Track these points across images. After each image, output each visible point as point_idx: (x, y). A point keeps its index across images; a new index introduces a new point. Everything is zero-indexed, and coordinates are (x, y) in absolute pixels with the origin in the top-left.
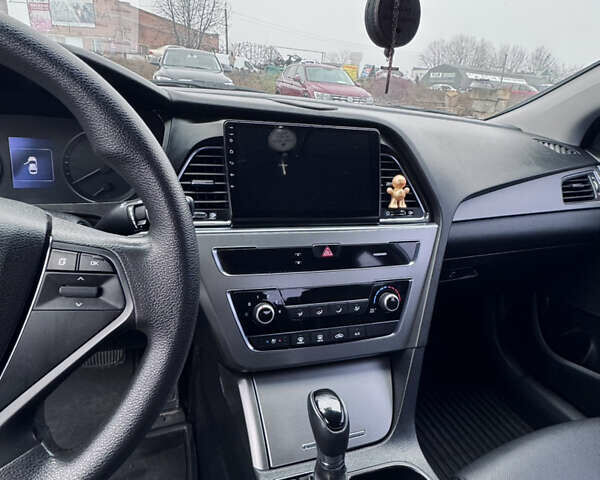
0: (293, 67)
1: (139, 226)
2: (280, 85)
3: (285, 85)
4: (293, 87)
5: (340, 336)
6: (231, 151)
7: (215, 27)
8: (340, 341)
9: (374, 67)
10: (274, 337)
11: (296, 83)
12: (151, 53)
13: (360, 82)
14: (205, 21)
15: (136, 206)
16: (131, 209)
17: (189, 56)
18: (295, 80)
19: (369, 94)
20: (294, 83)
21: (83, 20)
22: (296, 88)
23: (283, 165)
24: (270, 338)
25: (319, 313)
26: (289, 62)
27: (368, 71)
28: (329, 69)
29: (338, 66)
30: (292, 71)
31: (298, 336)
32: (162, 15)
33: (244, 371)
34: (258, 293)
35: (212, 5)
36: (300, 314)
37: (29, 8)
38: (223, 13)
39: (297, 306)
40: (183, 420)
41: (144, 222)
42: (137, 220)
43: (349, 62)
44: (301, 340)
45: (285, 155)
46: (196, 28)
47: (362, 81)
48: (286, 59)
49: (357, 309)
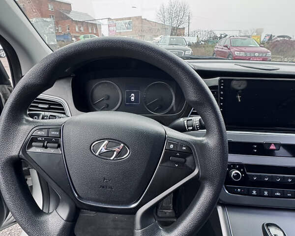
0: (223, 40)
1: (189, 130)
2: (216, 49)
3: (218, 49)
4: (223, 50)
5: (278, 194)
6: (222, 93)
7: (183, 25)
8: (278, 197)
9: (271, 35)
10: (239, 188)
11: (226, 48)
12: (154, 40)
13: (262, 44)
14: (179, 22)
15: (188, 120)
16: (185, 122)
17: (172, 39)
18: (224, 46)
19: (269, 51)
20: (224, 48)
21: (128, 29)
22: (225, 50)
23: (239, 97)
24: (237, 188)
25: (266, 179)
26: (221, 38)
27: (268, 38)
28: (245, 39)
29: (249, 37)
30: (222, 42)
31: (253, 190)
32: (160, 22)
33: (221, 202)
34: (232, 164)
35: (182, 15)
36: (255, 178)
37: (109, 27)
38: (188, 18)
39: (253, 174)
40: (174, 216)
41: (191, 128)
42: (188, 127)
43: (256, 34)
44: (254, 192)
45: (240, 91)
46: (174, 26)
47: (263, 44)
48: (219, 36)
49: (290, 180)
